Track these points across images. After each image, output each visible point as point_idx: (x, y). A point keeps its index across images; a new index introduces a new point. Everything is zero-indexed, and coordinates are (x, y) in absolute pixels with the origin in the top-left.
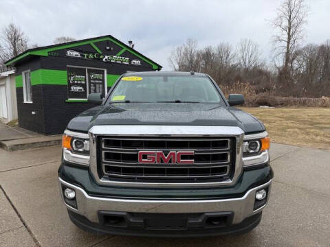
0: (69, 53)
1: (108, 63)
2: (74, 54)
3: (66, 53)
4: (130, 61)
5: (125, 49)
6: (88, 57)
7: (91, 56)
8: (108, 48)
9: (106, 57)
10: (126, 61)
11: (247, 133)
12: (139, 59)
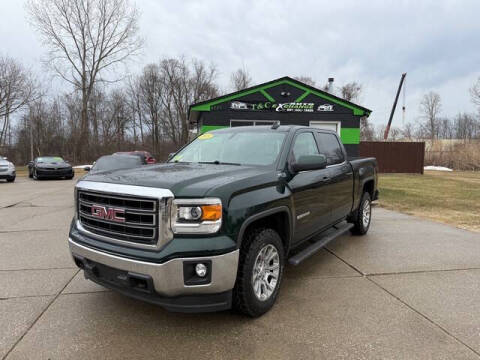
0: (234, 105)
1: (283, 112)
2: (240, 105)
3: (230, 105)
4: (315, 108)
5: (308, 92)
6: (256, 107)
7: (260, 106)
8: (283, 94)
9: (281, 106)
10: (309, 108)
11: (176, 197)
12: (332, 103)
